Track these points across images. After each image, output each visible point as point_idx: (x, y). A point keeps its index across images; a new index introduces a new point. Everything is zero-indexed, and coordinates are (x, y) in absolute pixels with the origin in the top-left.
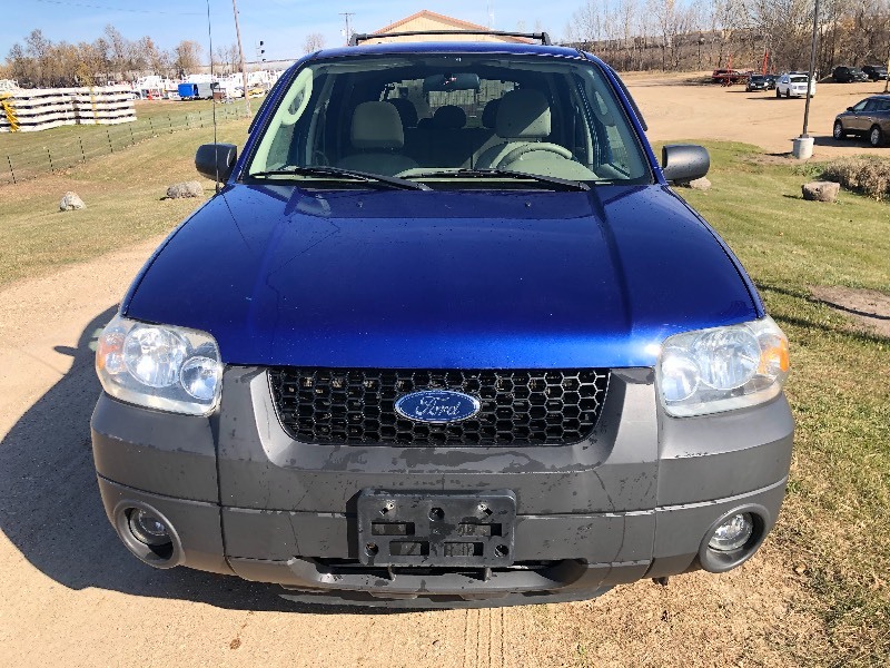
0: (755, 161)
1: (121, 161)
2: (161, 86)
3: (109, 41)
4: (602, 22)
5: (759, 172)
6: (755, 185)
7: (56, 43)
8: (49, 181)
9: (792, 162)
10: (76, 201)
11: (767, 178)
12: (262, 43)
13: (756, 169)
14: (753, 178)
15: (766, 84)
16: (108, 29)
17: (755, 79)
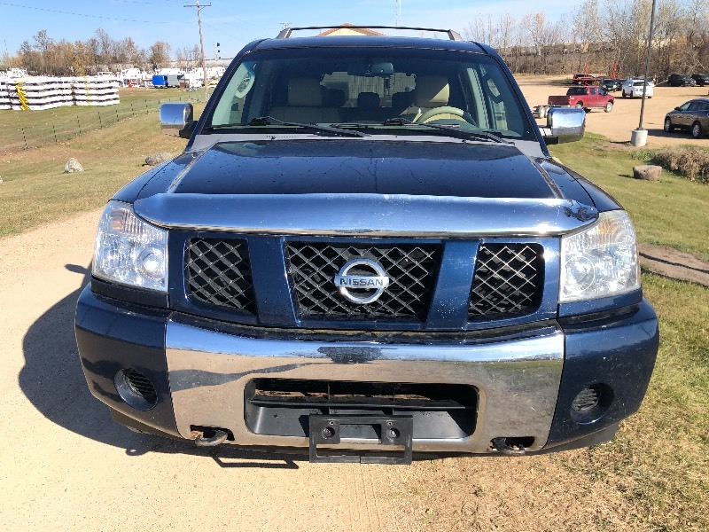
0: (601, 147)
1: (109, 135)
2: (139, 76)
3: (99, 40)
4: (487, 35)
5: (603, 156)
6: (598, 166)
7: (57, 41)
8: (54, 150)
9: (630, 149)
10: (77, 165)
11: (608, 160)
12: (218, 45)
13: (602, 153)
14: (598, 160)
15: (615, 87)
16: (99, 31)
17: (606, 82)
